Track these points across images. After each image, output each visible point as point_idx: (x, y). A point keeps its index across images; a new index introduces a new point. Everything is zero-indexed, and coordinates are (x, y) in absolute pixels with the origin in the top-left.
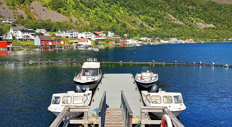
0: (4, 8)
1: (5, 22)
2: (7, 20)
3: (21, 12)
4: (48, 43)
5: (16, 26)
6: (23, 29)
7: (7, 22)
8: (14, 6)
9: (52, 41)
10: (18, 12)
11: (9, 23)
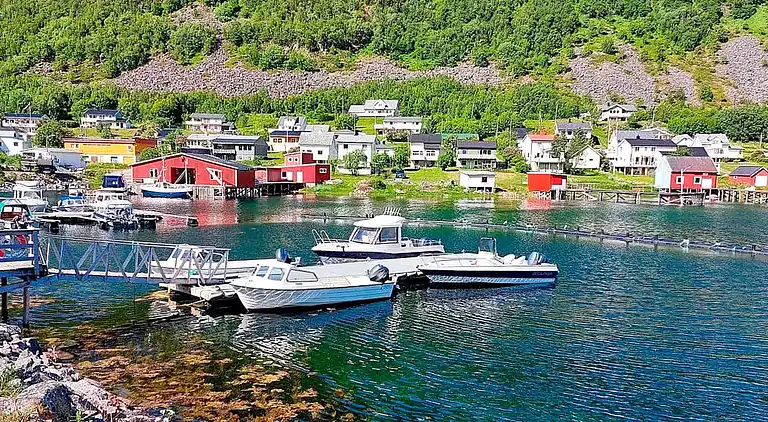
0: (628, 72)
1: (613, 115)
2: (616, 109)
3: (682, 78)
4: (698, 180)
5: (639, 126)
6: (638, 137)
7: (616, 115)
8: (663, 60)
9: (715, 174)
10: (670, 80)
11: (623, 119)
